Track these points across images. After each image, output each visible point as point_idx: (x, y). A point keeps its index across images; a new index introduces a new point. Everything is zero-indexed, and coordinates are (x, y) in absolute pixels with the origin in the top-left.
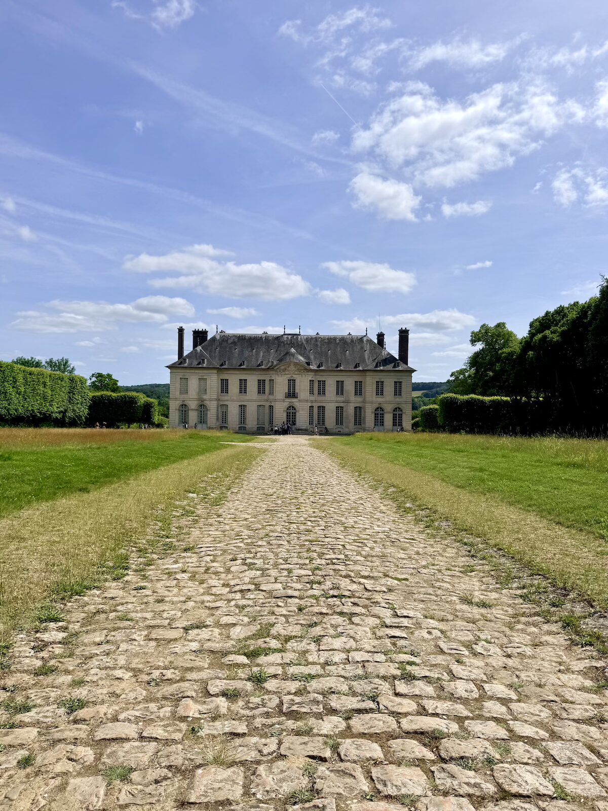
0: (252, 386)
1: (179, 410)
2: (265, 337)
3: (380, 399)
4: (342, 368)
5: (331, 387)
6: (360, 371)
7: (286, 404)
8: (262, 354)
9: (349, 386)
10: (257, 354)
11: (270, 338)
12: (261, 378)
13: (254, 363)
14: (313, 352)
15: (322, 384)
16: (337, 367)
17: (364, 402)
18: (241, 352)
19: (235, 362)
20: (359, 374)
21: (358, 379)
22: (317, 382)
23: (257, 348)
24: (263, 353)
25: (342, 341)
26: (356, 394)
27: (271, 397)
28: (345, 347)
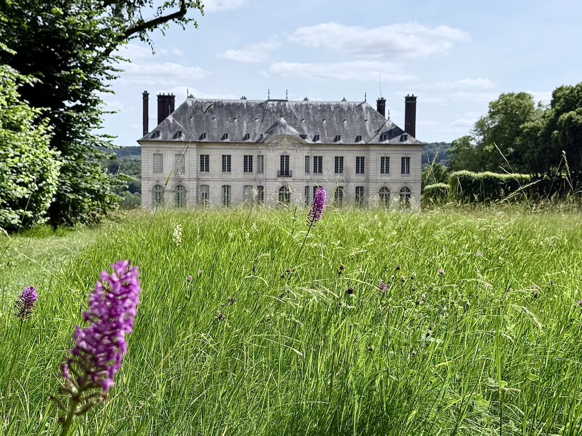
0: (237, 162)
1: (152, 191)
2: (247, 103)
3: (386, 178)
4: (341, 141)
5: (329, 164)
6: (362, 145)
7: (279, 184)
8: (245, 125)
9: (350, 162)
10: (240, 124)
11: (253, 105)
12: (248, 153)
13: (238, 136)
14: (306, 122)
15: (318, 161)
16: (336, 140)
17: (368, 181)
18: (221, 123)
19: (216, 135)
20: (361, 148)
21: (360, 154)
22: (313, 158)
23: (239, 117)
24: (248, 123)
25: (338, 109)
26: (357, 172)
27: (260, 176)
28: (341, 116)
